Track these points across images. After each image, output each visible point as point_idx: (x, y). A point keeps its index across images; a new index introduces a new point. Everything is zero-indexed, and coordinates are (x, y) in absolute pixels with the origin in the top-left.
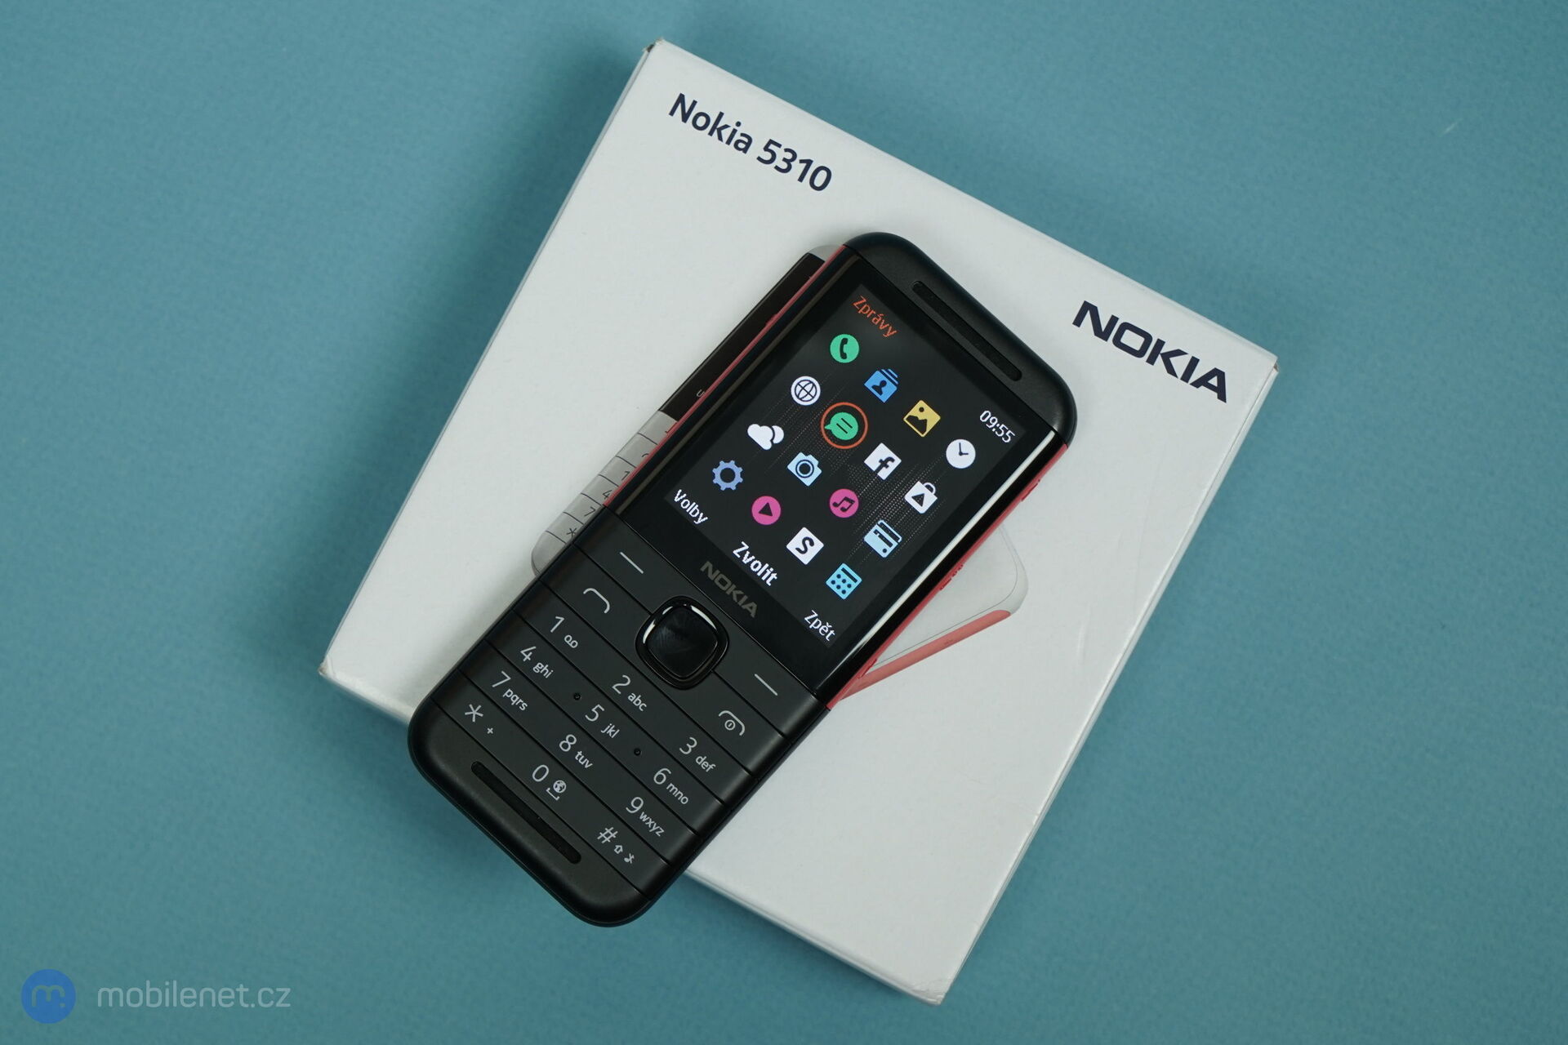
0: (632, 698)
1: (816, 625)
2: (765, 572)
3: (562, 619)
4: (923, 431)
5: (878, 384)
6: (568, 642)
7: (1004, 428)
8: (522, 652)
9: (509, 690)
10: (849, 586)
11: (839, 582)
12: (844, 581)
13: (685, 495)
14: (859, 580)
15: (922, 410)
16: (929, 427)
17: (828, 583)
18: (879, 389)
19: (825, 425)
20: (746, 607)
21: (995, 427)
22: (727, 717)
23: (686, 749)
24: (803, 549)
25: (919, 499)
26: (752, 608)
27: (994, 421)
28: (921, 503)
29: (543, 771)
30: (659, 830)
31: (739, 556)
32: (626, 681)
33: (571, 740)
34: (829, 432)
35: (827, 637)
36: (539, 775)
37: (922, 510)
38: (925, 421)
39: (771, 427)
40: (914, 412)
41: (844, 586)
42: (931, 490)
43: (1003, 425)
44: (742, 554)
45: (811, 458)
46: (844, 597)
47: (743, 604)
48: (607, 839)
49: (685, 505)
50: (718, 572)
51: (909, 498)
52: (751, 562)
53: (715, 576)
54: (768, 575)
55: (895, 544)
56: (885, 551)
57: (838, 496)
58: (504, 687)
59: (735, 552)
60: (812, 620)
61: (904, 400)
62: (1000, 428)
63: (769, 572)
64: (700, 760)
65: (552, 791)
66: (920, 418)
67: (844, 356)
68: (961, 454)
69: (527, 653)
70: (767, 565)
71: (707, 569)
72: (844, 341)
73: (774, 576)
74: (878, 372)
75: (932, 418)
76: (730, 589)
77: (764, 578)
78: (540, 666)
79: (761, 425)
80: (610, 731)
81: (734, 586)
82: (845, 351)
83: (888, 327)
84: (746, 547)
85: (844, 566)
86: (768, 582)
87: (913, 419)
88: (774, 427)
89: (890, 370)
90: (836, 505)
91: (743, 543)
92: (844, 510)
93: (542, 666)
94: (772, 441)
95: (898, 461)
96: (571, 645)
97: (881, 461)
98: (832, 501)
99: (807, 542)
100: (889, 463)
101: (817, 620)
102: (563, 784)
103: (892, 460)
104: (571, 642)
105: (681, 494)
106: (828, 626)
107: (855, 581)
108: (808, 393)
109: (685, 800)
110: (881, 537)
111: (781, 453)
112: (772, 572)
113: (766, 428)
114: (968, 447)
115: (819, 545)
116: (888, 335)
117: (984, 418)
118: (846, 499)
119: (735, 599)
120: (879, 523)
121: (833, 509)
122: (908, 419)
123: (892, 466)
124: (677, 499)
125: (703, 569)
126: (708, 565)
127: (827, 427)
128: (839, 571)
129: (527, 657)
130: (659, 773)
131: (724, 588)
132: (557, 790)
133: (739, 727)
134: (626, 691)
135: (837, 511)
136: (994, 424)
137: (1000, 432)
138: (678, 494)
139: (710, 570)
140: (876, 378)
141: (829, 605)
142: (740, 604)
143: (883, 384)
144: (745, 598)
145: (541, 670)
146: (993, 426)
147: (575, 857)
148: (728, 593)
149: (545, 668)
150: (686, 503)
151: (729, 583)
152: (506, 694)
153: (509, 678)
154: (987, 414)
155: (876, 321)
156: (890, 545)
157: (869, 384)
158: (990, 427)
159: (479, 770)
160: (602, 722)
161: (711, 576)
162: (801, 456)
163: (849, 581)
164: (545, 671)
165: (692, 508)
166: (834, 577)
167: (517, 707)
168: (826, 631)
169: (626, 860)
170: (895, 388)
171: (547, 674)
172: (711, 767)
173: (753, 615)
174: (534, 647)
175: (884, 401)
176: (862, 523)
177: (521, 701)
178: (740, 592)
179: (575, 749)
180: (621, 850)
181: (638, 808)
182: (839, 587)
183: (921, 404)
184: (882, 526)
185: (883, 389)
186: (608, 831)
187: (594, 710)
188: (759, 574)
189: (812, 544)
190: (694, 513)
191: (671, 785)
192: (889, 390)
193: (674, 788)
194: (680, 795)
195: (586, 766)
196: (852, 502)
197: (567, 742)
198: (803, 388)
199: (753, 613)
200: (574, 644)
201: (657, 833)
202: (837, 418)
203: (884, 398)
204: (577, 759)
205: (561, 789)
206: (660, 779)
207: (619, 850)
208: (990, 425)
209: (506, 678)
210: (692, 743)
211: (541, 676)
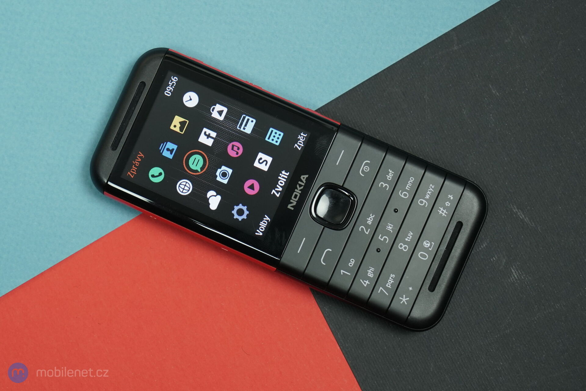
0: (370, 222)
1: (301, 143)
2: (283, 177)
3: (342, 271)
4: (185, 122)
5: (169, 152)
6: (352, 264)
7: (171, 83)
8: (365, 285)
9: (387, 286)
10: (276, 133)
11: (275, 139)
12: (274, 137)
13: (258, 231)
14: (271, 129)
15: (175, 126)
16: (183, 120)
17: (278, 144)
18: (171, 151)
19: (199, 172)
20: (304, 181)
22: (363, 171)
23: (386, 187)
24: (265, 162)
25: (220, 113)
26: (304, 178)
27: (169, 89)
28: (222, 111)
29: (422, 255)
30: (431, 187)
31: (279, 193)
32: (362, 229)
33: (401, 246)
34: (202, 169)
35: (305, 136)
36: (424, 256)
37: (225, 110)
38: (180, 123)
39: (209, 199)
40: (177, 129)
41: (277, 136)
42: (214, 108)
43: (170, 83)
44: (278, 192)
45: (218, 174)
46: (282, 134)
48: (445, 211)
49: (263, 229)
50: (291, 201)
51: (221, 118)
52: (280, 186)
53: (294, 201)
54: (284, 176)
55: (247, 117)
56: (252, 121)
57: (232, 154)
58: (386, 289)
59: (278, 195)
60: (299, 146)
61: (173, 137)
62: (171, 84)
63: (282, 176)
64: (389, 178)
65: (430, 247)
66: (180, 126)
67: (160, 174)
68: (191, 99)
69: (365, 283)
70: (279, 178)
71: (291, 206)
72: (153, 176)
73: (283, 172)
74: (164, 154)
75: (177, 120)
76: (298, 192)
77: (286, 177)
78: (369, 274)
79: (209, 204)
80: (390, 228)
81: (296, 190)
82: (158, 174)
83: (139, 157)
84: (273, 191)
85: (267, 139)
86: (288, 174)
87: (181, 129)
88: (208, 197)
89: (160, 149)
90: (237, 153)
91: (272, 193)
92: (238, 149)
93: (369, 273)
94: (215, 196)
95: (205, 130)
96: (353, 262)
97: (208, 138)
98: (236, 156)
99: (261, 161)
100: (207, 133)
101: (298, 144)
102: (425, 243)
103: (205, 133)
104: (352, 263)
105: (258, 232)
106: (299, 137)
107: (272, 131)
108: (185, 185)
109: (412, 179)
110: (246, 125)
111: (219, 189)
112: (282, 174)
113: (210, 201)
114: (186, 97)
115: (261, 155)
116: (143, 155)
117: (169, 94)
118: (233, 149)
119: (302, 188)
120: (239, 129)
121: (239, 154)
122: (182, 132)
123: (208, 131)
124: (261, 234)
125: (292, 209)
126: (289, 207)
127: (199, 170)
128: (270, 141)
129: (367, 282)
130: (403, 196)
131: (299, 195)
132: (429, 245)
133: (366, 164)
134: (367, 227)
135: (240, 152)
136: (170, 88)
137: (173, 84)
138: (258, 234)
140: (166, 154)
141: (289, 140)
142: (303, 184)
143: (168, 150)
144: (300, 183)
145: (371, 273)
146: (171, 88)
147: (460, 225)
148: (300, 192)
149: (370, 271)
150: (261, 229)
151: (295, 193)
152: (389, 287)
153: (381, 288)
154: (166, 93)
155: (137, 164)
156: (248, 120)
157: (171, 157)
158: (172, 89)
159: (432, 288)
161: (295, 203)
162: (219, 179)
163: (273, 134)
164: (371, 271)
165: (263, 225)
166: (274, 142)
167: (394, 279)
168: (302, 137)
169: (452, 198)
170: (169, 143)
171: (372, 269)
172: (391, 171)
173: (307, 176)
174: (361, 280)
175: (177, 146)
176: (242, 137)
177: (390, 278)
178: (298, 186)
179: (405, 243)
180: (448, 202)
181: (424, 201)
182: (278, 138)
183: (172, 127)
184: (240, 127)
185: (171, 149)
186: (440, 212)
187: (382, 240)
188: (285, 180)
189: (261, 159)
190: (265, 223)
191: (407, 188)
192: (171, 145)
193: (408, 186)
194: (410, 182)
195: (412, 234)
196: (233, 146)
197: (403, 248)
198: (184, 189)
201: (433, 187)
202: (193, 167)
203: (175, 147)
204: (409, 240)
205: (427, 243)
206: (405, 195)
207: (448, 204)
208: (171, 90)
209: (381, 290)
210: (382, 185)
211: (374, 272)
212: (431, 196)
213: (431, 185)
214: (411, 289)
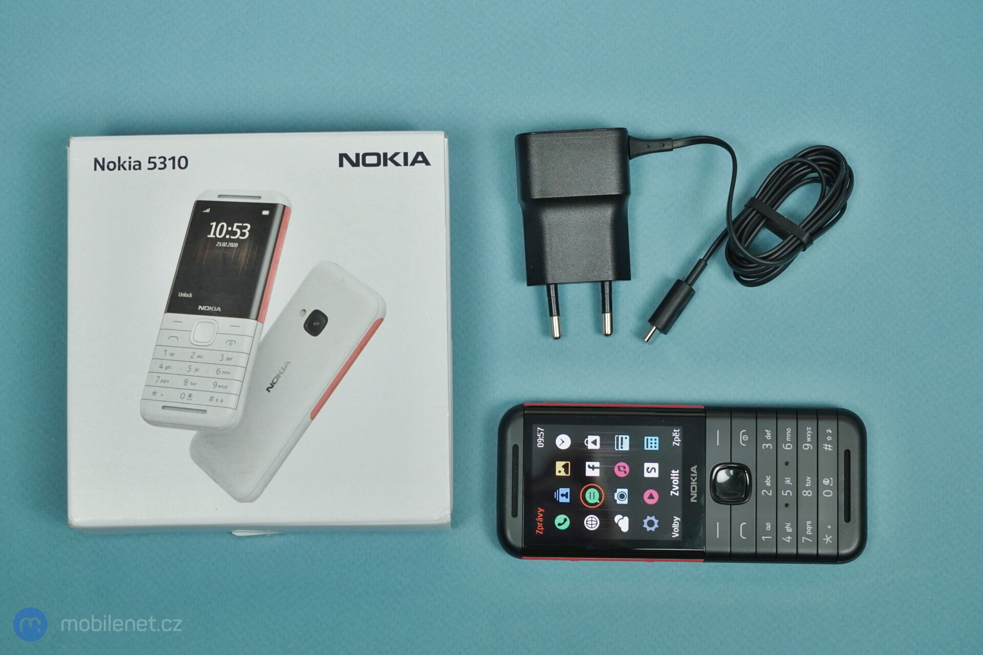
0: (768, 484)
1: (678, 439)
2: (675, 476)
3: (763, 537)
5: (564, 497)
6: (769, 528)
8: (789, 541)
9: (808, 533)
10: (651, 440)
11: (653, 445)
12: (651, 443)
13: (673, 533)
14: (646, 438)
15: (560, 472)
16: (564, 463)
17: (657, 449)
18: (566, 495)
19: (599, 503)
21: (541, 438)
22: (743, 442)
23: (769, 446)
24: (653, 470)
25: (595, 442)
26: (694, 469)
27: (539, 441)
28: (596, 441)
29: (826, 493)
30: (809, 430)
31: (678, 492)
32: (764, 492)
33: (805, 493)
34: (600, 499)
35: (678, 431)
36: (829, 493)
37: (598, 438)
38: (564, 466)
39: (618, 524)
40: (563, 474)
42: (587, 441)
43: (538, 435)
44: (676, 491)
45: (616, 498)
46: (657, 438)
47: (695, 473)
48: (829, 446)
49: (677, 530)
50: (691, 494)
51: (598, 447)
52: (676, 485)
53: (694, 494)
54: (675, 475)
55: (620, 436)
56: (626, 438)
57: (621, 474)
58: (808, 536)
59: (677, 495)
60: (677, 442)
61: (563, 482)
62: (540, 435)
63: (673, 475)
64: (769, 438)
65: (830, 483)
66: (564, 470)
67: (565, 520)
68: (563, 442)
69: (788, 539)
70: (672, 478)
71: (694, 499)
72: (560, 525)
73: (673, 472)
74: (560, 501)
75: (559, 465)
76: (694, 484)
77: (678, 475)
78: (788, 530)
79: (620, 528)
80: (788, 481)
81: (692, 483)
82: (563, 521)
83: (539, 513)
84: (672, 492)
85: (646, 448)
86: (678, 471)
87: (566, 472)
88: (616, 522)
89: (555, 498)
90: (625, 472)
91: (671, 495)
92: (624, 468)
94: (623, 519)
95: (587, 463)
96: (770, 525)
97: (593, 470)
98: (625, 475)
99: (649, 470)
100: (591, 466)
101: (675, 440)
102: (824, 481)
103: (589, 466)
104: (768, 526)
105: (674, 535)
106: (674, 434)
107: (647, 439)
108: (592, 521)
109: (789, 430)
110: (622, 444)
111: (623, 510)
113: (620, 525)
114: (558, 442)
115: (646, 465)
116: (542, 510)
117: (542, 445)
118: (619, 470)
119: (696, 478)
120: (617, 450)
121: (628, 472)
122: (568, 474)
123: (591, 464)
124: (677, 535)
125: (696, 501)
126: (692, 500)
127: (599, 502)
128: (649, 449)
129: (789, 538)
130: (787, 449)
131: (696, 486)
132: (828, 481)
133: (743, 434)
134: (768, 489)
135: (627, 470)
136: (541, 439)
137: (542, 434)
138: (675, 536)
139: (693, 498)
140: (563, 500)
141: (665, 441)
142: (696, 475)
143: (563, 495)
144: (692, 475)
147: (848, 453)
148: (696, 483)
149: (787, 527)
150: (675, 530)
151: (692, 486)
152: (810, 533)
153: (803, 538)
154: (539, 445)
156: (622, 438)
157: (568, 500)
159: (848, 519)
160: (787, 487)
161: (695, 496)
162: (619, 502)
163: (649, 441)
165: (676, 526)
166: (653, 449)
167: (811, 525)
168: (676, 433)
169: (831, 432)
170: (560, 489)
171: (789, 524)
172: (767, 431)
173: (696, 466)
174: (783, 538)
175: (569, 489)
176: (623, 456)
177: (808, 525)
178: (692, 479)
179: (807, 489)
180: (829, 437)
181: (808, 445)
182: (655, 443)
183: (557, 474)
184: (618, 448)
186: (826, 449)
187: (786, 495)
188: (678, 478)
189: (648, 468)
190: (677, 524)
191: (788, 440)
192: (563, 491)
193: (788, 438)
194: (789, 433)
195: (810, 478)
196: (619, 467)
197: (807, 494)
198: (592, 524)
199: (695, 467)
200: (768, 524)
201: (810, 429)
202: (591, 501)
203: (568, 490)
204: (810, 485)
205: (827, 480)
206: (789, 447)
207: (829, 438)
208: (542, 441)
209: (804, 539)
210: (765, 446)
211: (791, 527)
212: (812, 437)
213: (808, 428)
214: (829, 527)
